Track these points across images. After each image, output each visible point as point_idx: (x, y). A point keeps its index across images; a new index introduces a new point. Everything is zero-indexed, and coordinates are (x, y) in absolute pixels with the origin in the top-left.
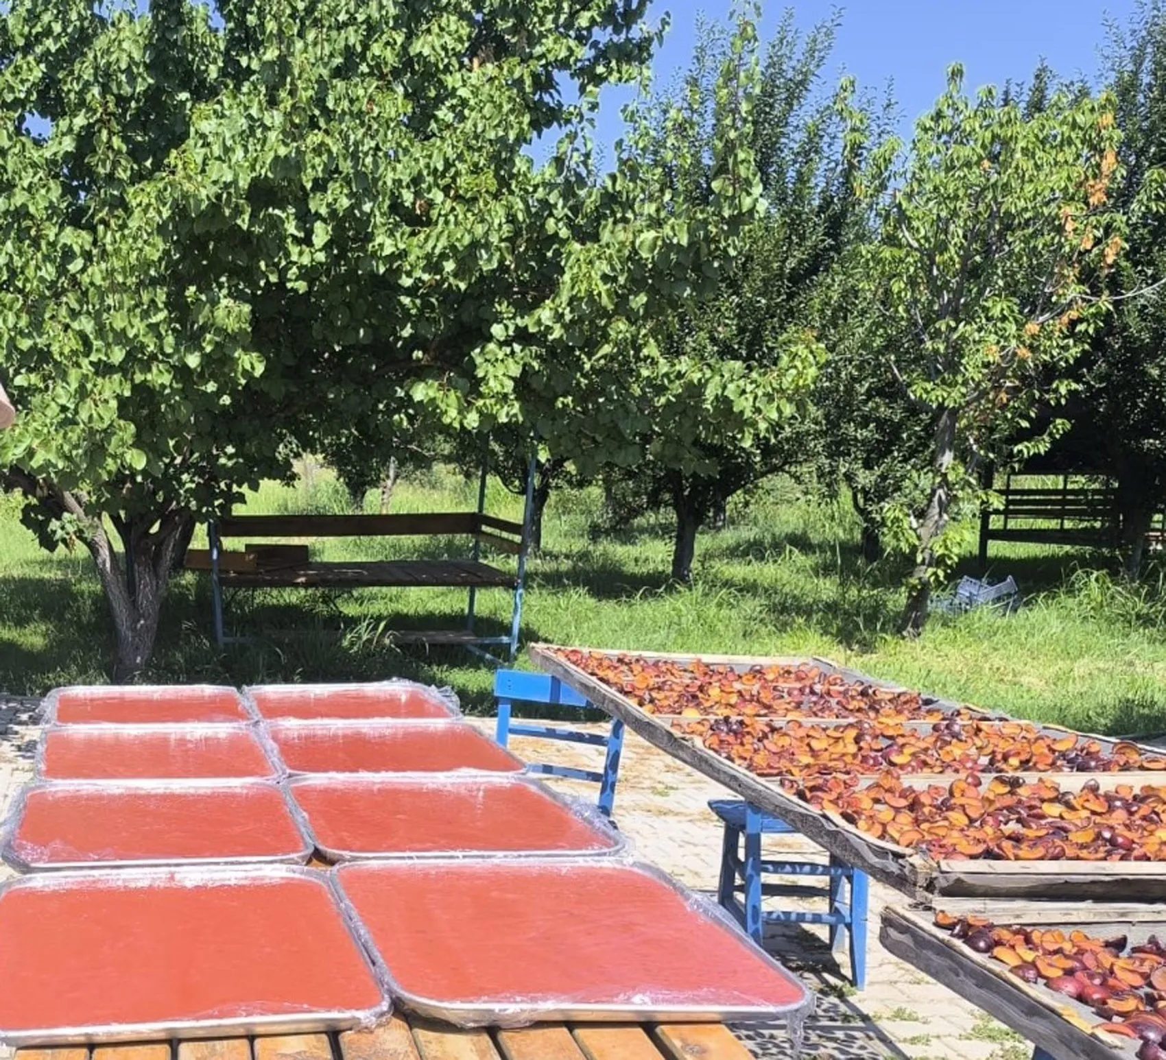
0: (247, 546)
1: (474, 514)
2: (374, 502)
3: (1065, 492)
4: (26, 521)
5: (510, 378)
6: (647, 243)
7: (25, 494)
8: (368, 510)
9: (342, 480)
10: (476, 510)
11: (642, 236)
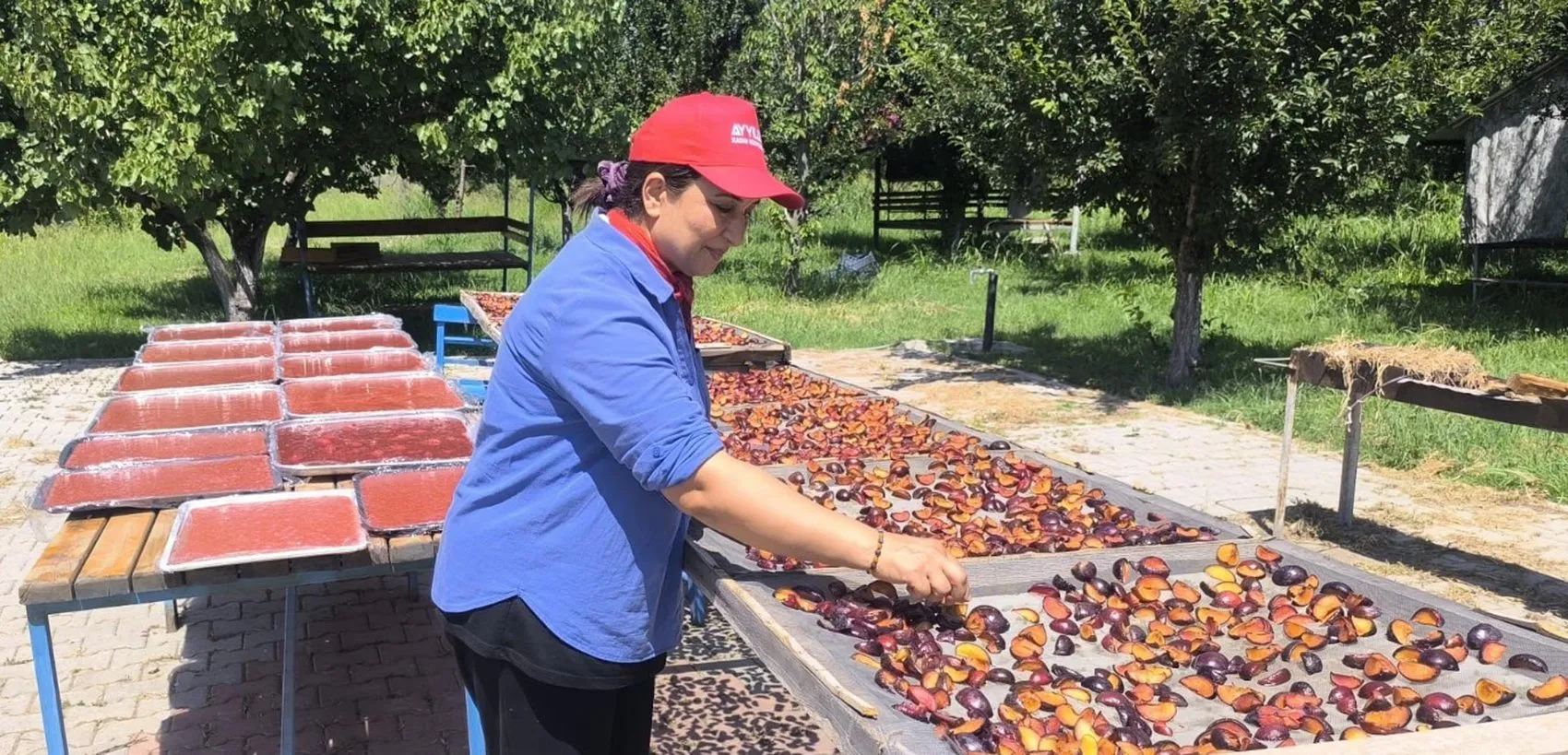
0: (332, 244)
1: (501, 217)
2: (451, 210)
3: (925, 193)
4: (146, 227)
5: (485, 121)
6: (559, 36)
7: (144, 208)
8: (448, 215)
9: (427, 193)
10: (503, 214)
11: (556, 31)
